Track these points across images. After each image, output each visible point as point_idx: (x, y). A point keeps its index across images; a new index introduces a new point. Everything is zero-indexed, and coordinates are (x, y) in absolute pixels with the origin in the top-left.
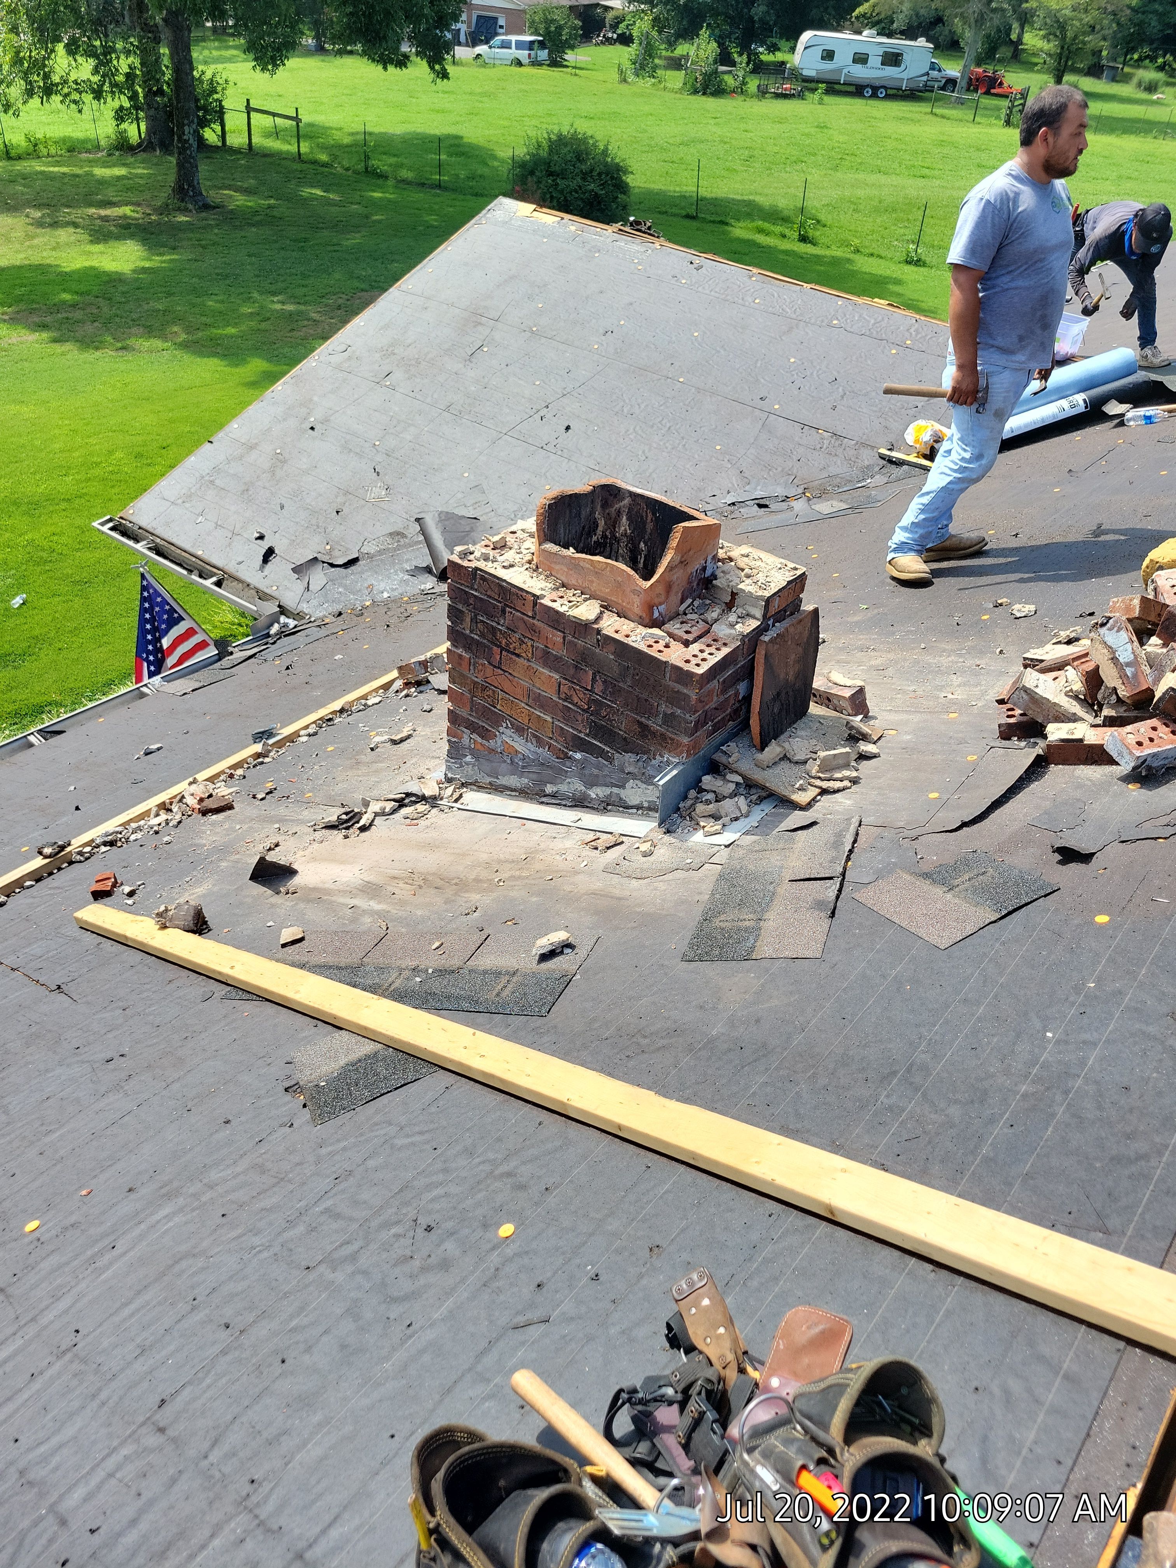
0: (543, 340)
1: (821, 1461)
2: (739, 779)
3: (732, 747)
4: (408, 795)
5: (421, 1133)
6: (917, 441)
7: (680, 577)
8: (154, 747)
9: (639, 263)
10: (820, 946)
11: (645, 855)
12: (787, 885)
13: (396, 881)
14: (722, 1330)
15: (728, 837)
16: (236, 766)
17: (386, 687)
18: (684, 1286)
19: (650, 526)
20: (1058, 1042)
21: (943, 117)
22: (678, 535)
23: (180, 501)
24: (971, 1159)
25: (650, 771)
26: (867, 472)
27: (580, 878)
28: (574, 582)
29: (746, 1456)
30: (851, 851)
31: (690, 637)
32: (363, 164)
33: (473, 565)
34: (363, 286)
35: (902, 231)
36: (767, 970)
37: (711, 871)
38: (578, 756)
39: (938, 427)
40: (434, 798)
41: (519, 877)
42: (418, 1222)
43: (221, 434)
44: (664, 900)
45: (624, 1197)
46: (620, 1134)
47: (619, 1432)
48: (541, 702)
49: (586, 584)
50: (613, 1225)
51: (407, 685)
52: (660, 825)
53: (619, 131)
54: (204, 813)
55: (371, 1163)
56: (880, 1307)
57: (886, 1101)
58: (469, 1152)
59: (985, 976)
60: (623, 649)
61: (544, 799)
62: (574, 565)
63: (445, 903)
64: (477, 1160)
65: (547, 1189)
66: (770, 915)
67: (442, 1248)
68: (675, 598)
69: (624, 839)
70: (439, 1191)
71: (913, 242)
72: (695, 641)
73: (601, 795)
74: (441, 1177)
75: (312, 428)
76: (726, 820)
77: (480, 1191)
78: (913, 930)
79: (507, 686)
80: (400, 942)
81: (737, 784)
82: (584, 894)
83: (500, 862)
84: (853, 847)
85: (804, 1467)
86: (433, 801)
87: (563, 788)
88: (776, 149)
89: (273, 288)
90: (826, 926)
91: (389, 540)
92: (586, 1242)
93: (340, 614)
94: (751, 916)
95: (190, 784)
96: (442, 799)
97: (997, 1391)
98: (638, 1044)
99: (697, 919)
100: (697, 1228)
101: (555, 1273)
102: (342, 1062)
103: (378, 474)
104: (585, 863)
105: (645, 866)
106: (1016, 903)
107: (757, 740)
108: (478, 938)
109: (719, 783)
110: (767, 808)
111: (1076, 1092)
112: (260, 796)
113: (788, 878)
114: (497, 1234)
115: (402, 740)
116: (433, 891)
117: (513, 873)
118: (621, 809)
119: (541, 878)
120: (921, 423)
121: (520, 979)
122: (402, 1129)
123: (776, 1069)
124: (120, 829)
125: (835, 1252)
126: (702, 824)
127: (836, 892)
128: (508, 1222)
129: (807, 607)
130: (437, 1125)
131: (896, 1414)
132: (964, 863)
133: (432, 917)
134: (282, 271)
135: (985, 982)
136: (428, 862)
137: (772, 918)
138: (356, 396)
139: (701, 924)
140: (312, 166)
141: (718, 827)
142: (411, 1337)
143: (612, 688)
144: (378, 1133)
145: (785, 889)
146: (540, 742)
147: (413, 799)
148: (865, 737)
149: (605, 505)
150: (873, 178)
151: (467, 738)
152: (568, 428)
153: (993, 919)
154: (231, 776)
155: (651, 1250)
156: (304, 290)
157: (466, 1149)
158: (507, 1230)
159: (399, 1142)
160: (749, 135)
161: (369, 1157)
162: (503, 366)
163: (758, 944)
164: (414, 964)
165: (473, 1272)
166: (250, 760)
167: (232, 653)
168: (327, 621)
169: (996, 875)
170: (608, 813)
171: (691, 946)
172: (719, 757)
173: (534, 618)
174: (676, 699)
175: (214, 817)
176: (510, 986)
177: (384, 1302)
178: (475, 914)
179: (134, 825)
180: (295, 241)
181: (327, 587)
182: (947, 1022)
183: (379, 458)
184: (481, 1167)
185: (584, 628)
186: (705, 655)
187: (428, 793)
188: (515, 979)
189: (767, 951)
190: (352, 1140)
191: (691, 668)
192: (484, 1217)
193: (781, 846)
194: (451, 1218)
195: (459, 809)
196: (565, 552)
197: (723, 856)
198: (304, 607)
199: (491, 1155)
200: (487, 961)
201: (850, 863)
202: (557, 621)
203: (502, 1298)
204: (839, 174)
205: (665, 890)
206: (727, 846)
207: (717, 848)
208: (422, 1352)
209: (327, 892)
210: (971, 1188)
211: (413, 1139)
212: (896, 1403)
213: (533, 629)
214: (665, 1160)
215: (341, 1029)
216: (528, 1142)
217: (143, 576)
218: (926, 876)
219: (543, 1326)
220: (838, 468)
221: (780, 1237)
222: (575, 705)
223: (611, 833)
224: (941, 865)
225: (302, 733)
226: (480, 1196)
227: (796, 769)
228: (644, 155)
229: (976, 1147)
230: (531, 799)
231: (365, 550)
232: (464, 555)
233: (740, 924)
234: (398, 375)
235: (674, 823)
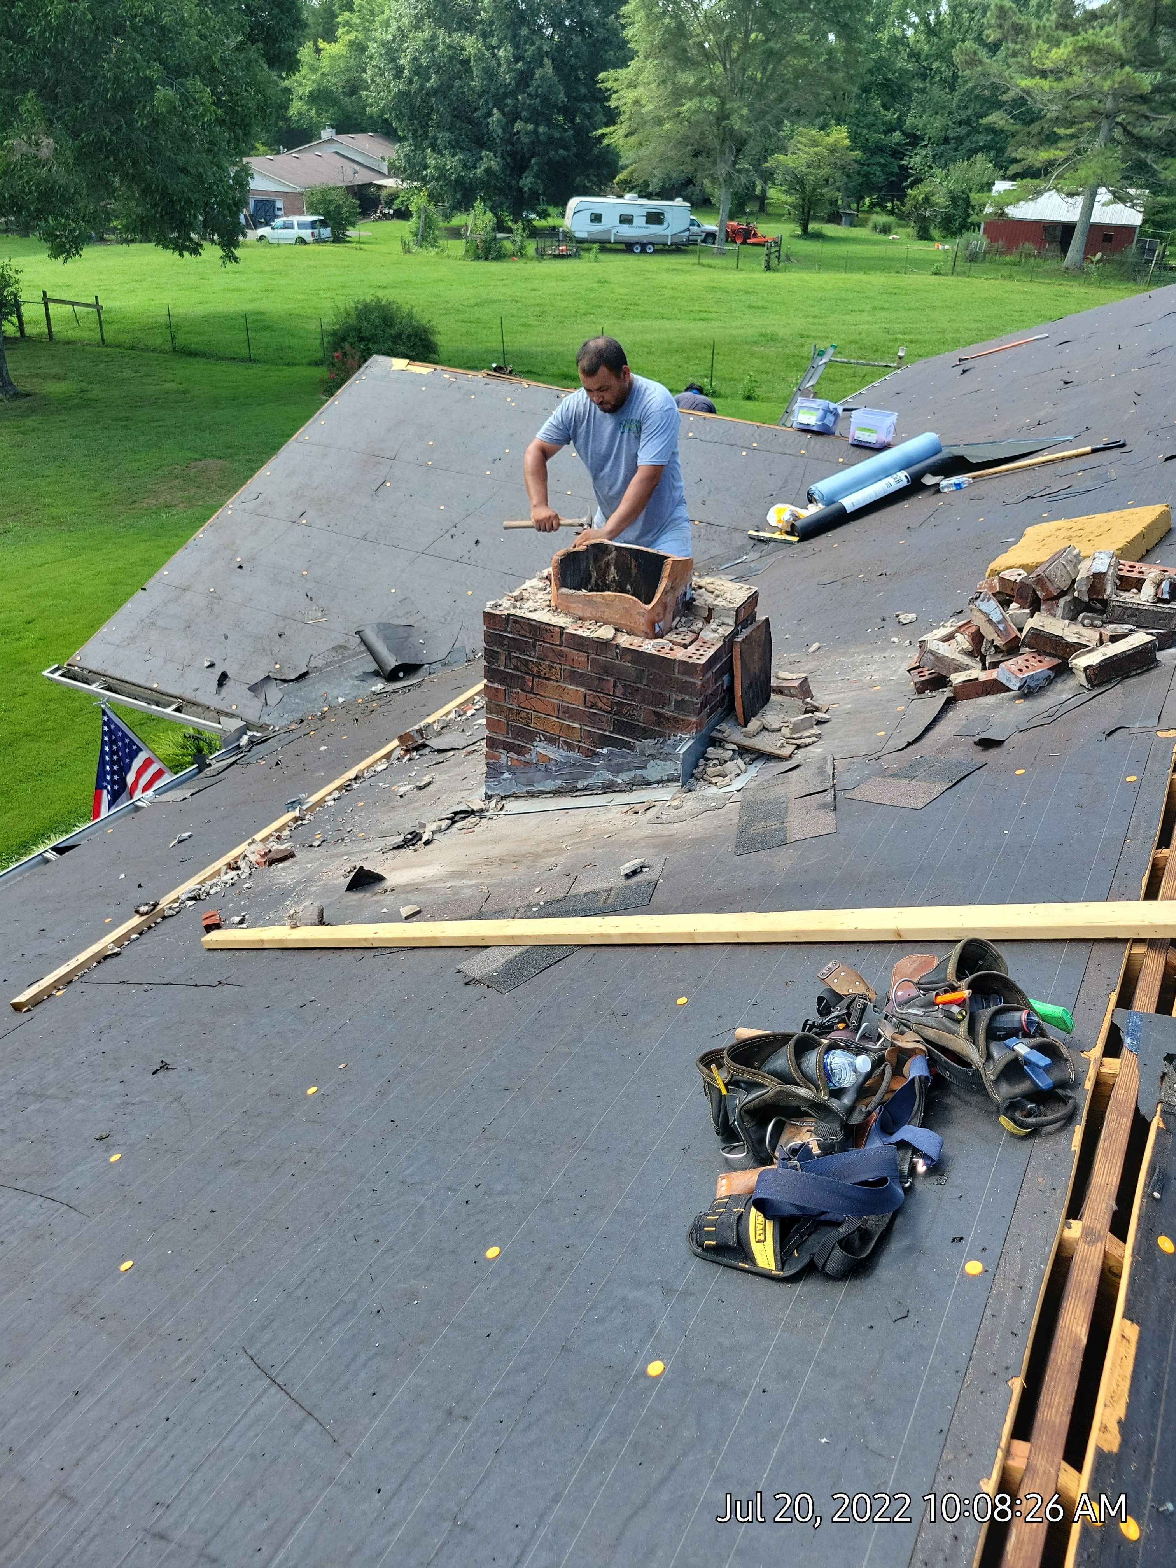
0: (439, 472)
1: (947, 990)
2: (735, 747)
3: (724, 726)
4: (456, 813)
5: (589, 978)
6: (780, 521)
7: (670, 599)
8: (185, 835)
9: (512, 401)
10: (833, 827)
11: (678, 808)
12: (794, 801)
13: (477, 865)
14: (857, 983)
15: (737, 785)
16: (280, 829)
17: (388, 756)
18: (825, 972)
19: (634, 571)
20: (1012, 834)
21: (710, 266)
22: (669, 567)
23: (125, 644)
25: (666, 750)
26: (741, 550)
27: (632, 831)
28: (589, 615)
29: (899, 1011)
30: (834, 774)
31: (687, 642)
32: (170, 344)
33: (506, 613)
34: (196, 456)
35: (695, 367)
36: (801, 846)
37: (732, 806)
38: (605, 751)
39: (793, 508)
40: (482, 811)
41: (582, 842)
42: (615, 1014)
43: (152, 581)
44: (703, 830)
46: (738, 941)
48: (570, 713)
49: (599, 615)
51: (407, 751)
52: (681, 788)
53: (414, 297)
54: (271, 862)
57: (911, 885)
58: (629, 977)
59: (953, 816)
60: (638, 656)
61: (579, 793)
62: (589, 602)
63: (528, 868)
64: (638, 979)
65: (699, 978)
66: (790, 819)
67: (642, 1019)
68: (669, 616)
69: (657, 803)
70: (622, 998)
71: (706, 377)
72: (690, 645)
73: (627, 780)
74: (618, 992)
75: (240, 567)
76: (731, 776)
77: (651, 990)
78: (895, 805)
79: (539, 706)
80: (505, 896)
81: (734, 751)
82: (640, 839)
83: (560, 837)
84: (834, 772)
85: (936, 996)
86: (480, 813)
87: (593, 781)
88: (564, 304)
89: (105, 465)
90: (833, 816)
91: (334, 654)
93: (302, 721)
94: (776, 822)
95: (250, 844)
96: (488, 811)
98: (726, 901)
99: (736, 833)
102: (503, 961)
103: (311, 599)
104: (631, 823)
105: (680, 815)
106: (960, 775)
107: (741, 720)
108: (568, 879)
109: (720, 751)
110: (759, 765)
111: (1030, 853)
112: (316, 843)
113: (793, 797)
114: (676, 1005)
115: (426, 786)
116: (513, 864)
117: (574, 841)
118: (645, 785)
119: (599, 838)
120: (779, 506)
121: (618, 891)
122: (572, 979)
123: (831, 889)
124: (199, 887)
126: (714, 781)
127: (833, 796)
128: (681, 997)
129: (761, 618)
130: (598, 972)
131: (984, 964)
132: (916, 764)
133: (523, 877)
134: (110, 449)
135: (954, 818)
136: (497, 850)
138: (276, 536)
139: (739, 835)
140: (118, 350)
141: (727, 781)
142: (644, 1059)
143: (631, 691)
144: (556, 985)
145: (793, 803)
146: (570, 746)
147: (463, 815)
148: (818, 709)
149: (596, 559)
150: (657, 324)
151: (504, 758)
152: (477, 542)
153: (948, 787)
154: (279, 838)
155: (787, 984)
156: (137, 464)
157: (626, 976)
158: (682, 1001)
159: (575, 985)
160: (538, 293)
162: (408, 496)
163: (788, 835)
164: (526, 903)
165: (669, 1023)
166: (290, 823)
167: (210, 765)
168: (292, 728)
169: (942, 765)
170: (636, 791)
171: (738, 847)
172: (714, 734)
173: (560, 646)
174: (685, 687)
175: (281, 865)
176: (613, 895)
178: (558, 868)
179: (209, 883)
180: (116, 420)
181: (284, 700)
183: (309, 585)
185: (604, 645)
186: (701, 652)
187: (475, 808)
188: (613, 892)
189: (798, 837)
191: (694, 660)
192: (662, 1000)
193: (781, 782)
194: (638, 1006)
195: (504, 815)
196: (579, 593)
197: (738, 796)
198: (266, 720)
200: (583, 888)
201: (836, 781)
202: (582, 645)
204: (627, 322)
205: (702, 825)
206: (738, 791)
207: (730, 794)
209: (423, 884)
213: (561, 655)
214: (774, 946)
215: (488, 947)
217: (104, 713)
218: (893, 776)
219: (731, 1031)
220: (717, 550)
222: (600, 710)
223: (643, 802)
224: (902, 768)
225: (327, 798)
227: (774, 735)
228: (443, 317)
230: (567, 795)
231: (313, 664)
232: (496, 606)
233: (769, 828)
234: (311, 513)
235: (692, 785)
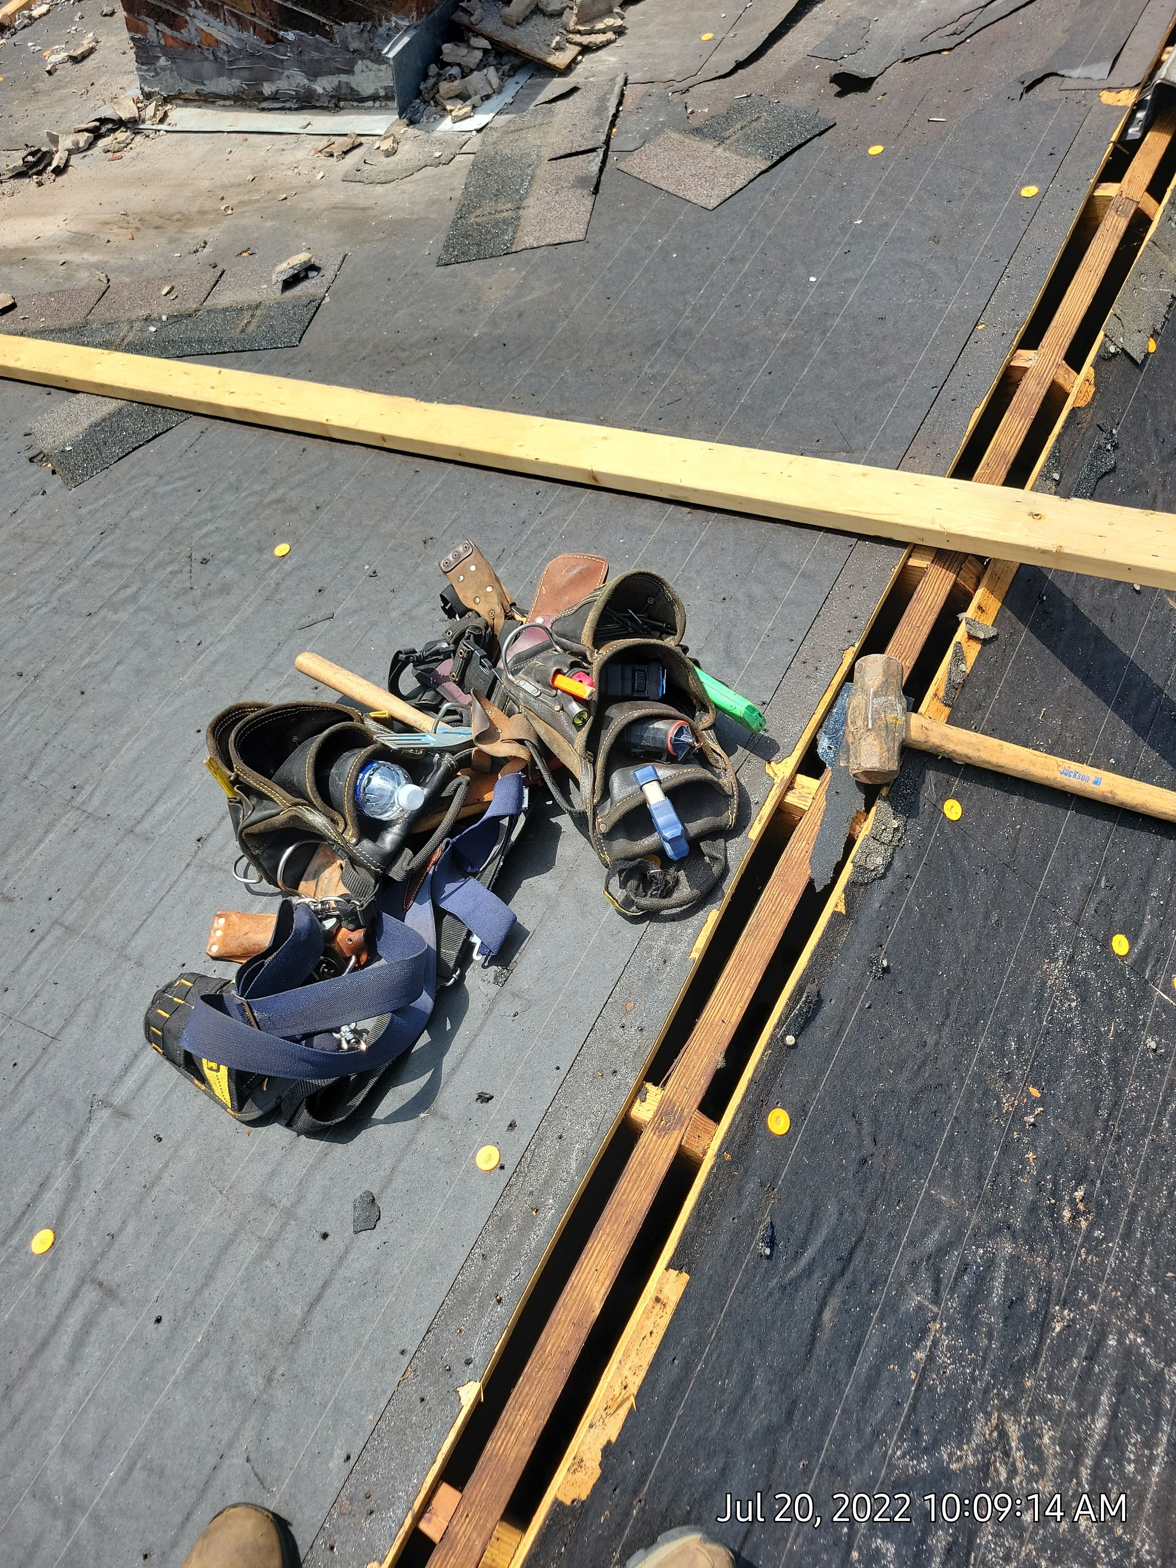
1: (573, 665)
2: (486, 44)
4: (103, 121)
5: (182, 478)
10: (583, 227)
11: (390, 153)
12: (546, 166)
13: (109, 226)
14: (489, 589)
15: (480, 120)
18: (451, 559)
20: (820, 286)
24: (729, 409)
25: (376, 42)
27: (317, 192)
29: (510, 677)
30: (615, 116)
36: (528, 261)
37: (463, 161)
38: (291, 36)
40: (135, 121)
41: (250, 202)
42: (193, 558)
44: (412, 203)
45: (395, 502)
46: (386, 446)
47: (404, 690)
50: (388, 527)
52: (400, 115)
55: (135, 514)
56: (640, 551)
57: (650, 371)
58: (235, 488)
59: (753, 231)
61: (264, 105)
63: (170, 243)
64: (244, 494)
65: (318, 508)
66: (530, 202)
67: (221, 575)
69: (363, 139)
70: (210, 527)
73: (328, 87)
74: (209, 515)
76: (476, 99)
77: (251, 520)
78: (680, 194)
80: (126, 293)
81: (484, 51)
82: (324, 210)
83: (224, 187)
84: (618, 111)
85: (558, 672)
86: (132, 125)
87: (283, 85)
90: (589, 204)
92: (361, 547)
94: (509, 205)
96: (143, 121)
97: (740, 596)
98: (397, 358)
99: (451, 218)
100: (468, 516)
101: (335, 577)
102: (85, 425)
104: (321, 174)
105: (390, 168)
106: (789, 145)
108: (210, 276)
109: (463, 50)
110: (521, 78)
111: (834, 330)
113: (548, 157)
114: (273, 555)
115: (84, 56)
116: (153, 232)
117: (240, 198)
118: (355, 104)
119: (274, 199)
121: (265, 312)
122: (161, 477)
123: (541, 359)
125: (599, 514)
126: (449, 107)
127: (599, 164)
128: (283, 542)
130: (197, 469)
131: (647, 624)
132: (735, 111)
133: (157, 260)
135: (752, 236)
136: (142, 199)
137: (532, 204)
139: (455, 223)
141: (468, 109)
142: (202, 653)
144: (138, 485)
145: (545, 170)
146: (241, 23)
147: (110, 126)
151: (153, 31)
153: (764, 168)
155: (425, 543)
157: (231, 486)
158: (282, 549)
159: (161, 490)
161: (133, 509)
163: (517, 235)
164: (143, 313)
165: (254, 591)
169: (770, 119)
170: (342, 112)
171: (446, 248)
176: (255, 321)
177: (172, 629)
178: (205, 250)
182: (712, 285)
184: (249, 500)
187: (125, 115)
188: (258, 312)
189: (530, 241)
190: (111, 496)
192: (258, 542)
193: (539, 121)
194: (224, 549)
195: (167, 131)
197: (475, 143)
199: (257, 487)
200: (224, 298)
201: (614, 130)
203: (285, 606)
205: (414, 192)
206: (479, 131)
207: (468, 135)
208: (215, 663)
209: (31, 250)
210: (728, 436)
211: (175, 485)
212: (646, 615)
214: (433, 462)
215: (76, 391)
216: (293, 469)
218: (697, 131)
219: (328, 623)
221: (548, 510)
223: (346, 135)
224: (712, 117)
226: (252, 525)
227: (551, 23)
229: (735, 399)
230: (250, 107)
233: (497, 216)
235: (417, 111)
